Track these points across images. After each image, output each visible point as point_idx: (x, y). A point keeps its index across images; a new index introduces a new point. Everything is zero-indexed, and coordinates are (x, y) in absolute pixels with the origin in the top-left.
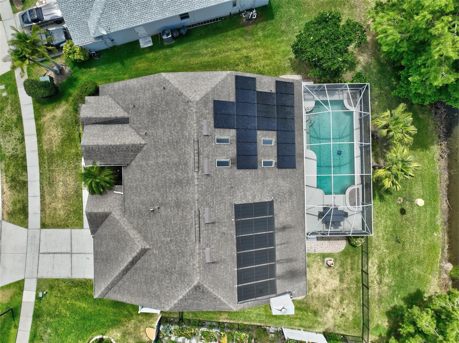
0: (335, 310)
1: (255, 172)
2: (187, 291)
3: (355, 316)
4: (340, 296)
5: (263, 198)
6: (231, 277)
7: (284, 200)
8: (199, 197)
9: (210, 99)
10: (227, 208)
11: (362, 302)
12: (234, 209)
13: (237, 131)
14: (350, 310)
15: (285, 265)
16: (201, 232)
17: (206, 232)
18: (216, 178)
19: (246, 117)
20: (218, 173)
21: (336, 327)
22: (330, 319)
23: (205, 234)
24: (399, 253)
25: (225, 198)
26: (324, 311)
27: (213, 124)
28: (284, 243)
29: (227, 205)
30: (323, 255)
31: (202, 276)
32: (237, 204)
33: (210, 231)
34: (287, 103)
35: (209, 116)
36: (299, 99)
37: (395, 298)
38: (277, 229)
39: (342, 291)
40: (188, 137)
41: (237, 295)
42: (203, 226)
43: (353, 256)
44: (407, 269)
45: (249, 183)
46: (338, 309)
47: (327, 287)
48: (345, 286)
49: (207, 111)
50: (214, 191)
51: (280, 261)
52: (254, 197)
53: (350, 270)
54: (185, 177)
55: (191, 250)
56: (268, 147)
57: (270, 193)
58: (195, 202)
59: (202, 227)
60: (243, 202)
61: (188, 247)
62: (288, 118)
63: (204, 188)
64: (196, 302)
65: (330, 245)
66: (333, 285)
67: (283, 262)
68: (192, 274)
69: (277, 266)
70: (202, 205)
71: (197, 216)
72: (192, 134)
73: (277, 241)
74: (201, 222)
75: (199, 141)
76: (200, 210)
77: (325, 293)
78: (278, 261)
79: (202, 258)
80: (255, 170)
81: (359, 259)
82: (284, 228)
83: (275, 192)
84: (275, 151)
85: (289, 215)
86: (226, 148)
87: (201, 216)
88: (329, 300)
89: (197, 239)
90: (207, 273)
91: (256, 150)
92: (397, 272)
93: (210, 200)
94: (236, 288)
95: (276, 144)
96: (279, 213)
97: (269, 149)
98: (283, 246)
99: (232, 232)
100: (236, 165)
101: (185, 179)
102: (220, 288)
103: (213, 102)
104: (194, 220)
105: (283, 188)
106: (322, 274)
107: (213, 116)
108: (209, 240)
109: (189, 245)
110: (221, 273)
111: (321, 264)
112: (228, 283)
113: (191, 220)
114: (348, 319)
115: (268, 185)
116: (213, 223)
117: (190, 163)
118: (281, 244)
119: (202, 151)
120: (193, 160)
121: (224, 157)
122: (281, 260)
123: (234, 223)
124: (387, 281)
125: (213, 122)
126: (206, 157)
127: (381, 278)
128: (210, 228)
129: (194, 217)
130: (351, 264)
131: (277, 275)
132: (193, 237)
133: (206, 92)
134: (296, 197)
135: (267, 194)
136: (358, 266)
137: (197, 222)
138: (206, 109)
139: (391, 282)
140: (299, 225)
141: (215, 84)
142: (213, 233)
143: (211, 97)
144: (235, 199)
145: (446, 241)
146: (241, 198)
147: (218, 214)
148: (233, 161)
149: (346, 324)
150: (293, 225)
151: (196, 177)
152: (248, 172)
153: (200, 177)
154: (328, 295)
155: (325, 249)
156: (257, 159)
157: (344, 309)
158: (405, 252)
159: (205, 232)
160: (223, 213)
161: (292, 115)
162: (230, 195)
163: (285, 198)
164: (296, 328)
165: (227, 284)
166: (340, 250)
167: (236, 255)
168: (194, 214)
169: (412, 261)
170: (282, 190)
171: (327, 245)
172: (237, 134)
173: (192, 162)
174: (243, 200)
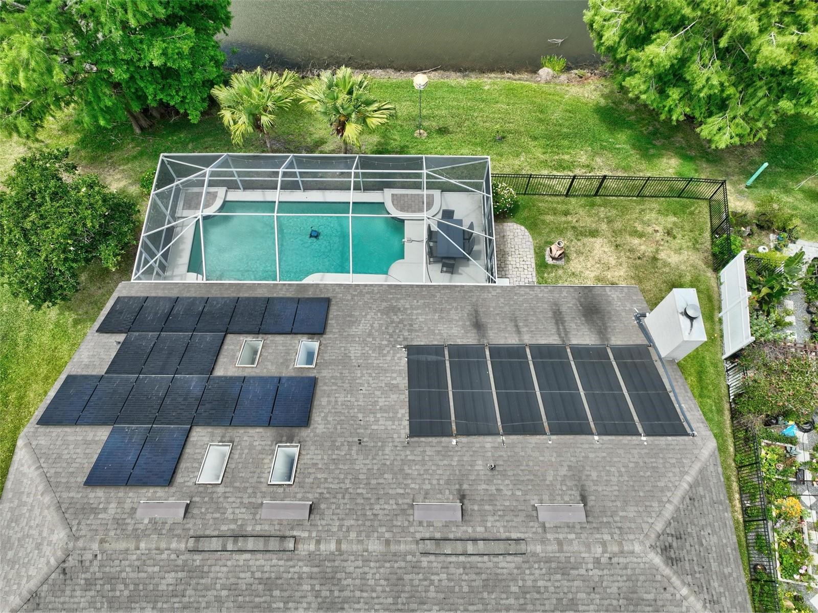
0: (661, 248)
1: (325, 384)
2: (685, 591)
3: (667, 210)
4: (628, 237)
5: (397, 368)
6: (621, 452)
7: (406, 323)
8: (378, 538)
9: (79, 496)
10: (420, 458)
11: (635, 198)
12: (423, 439)
13: (197, 425)
14: (657, 219)
15: (572, 325)
16: (490, 536)
17: (490, 518)
18: (326, 485)
19: (168, 401)
20: (311, 480)
21: (697, 246)
22: (681, 258)
23: (498, 524)
24: (525, 139)
25: (388, 463)
26: (667, 270)
27: (158, 489)
28: (517, 326)
29: (409, 458)
30: (541, 266)
31: (631, 537)
32: (408, 431)
33: (487, 507)
34: (164, 310)
35: (129, 501)
36: (164, 289)
37: (617, 146)
38: (479, 340)
39: (615, 233)
40: (180, 575)
41: (669, 438)
42: (470, 530)
43: (539, 210)
44: (558, 128)
45: (353, 400)
46: (657, 242)
47: (613, 261)
48: (604, 226)
49: (113, 505)
50: (364, 492)
51: (563, 335)
52: (393, 388)
53: (569, 218)
54: (313, 589)
55: (551, 572)
56: (265, 354)
57: (385, 352)
58: (395, 555)
59: (474, 531)
60: (403, 415)
61: (540, 583)
62: (200, 309)
63: (352, 522)
64: (714, 566)
65: (517, 252)
66: (606, 250)
67: (565, 329)
68: (629, 572)
69: (574, 341)
70: (404, 529)
71: (438, 545)
72: (173, 556)
73: (512, 340)
74: (459, 535)
75: (200, 533)
76: (418, 536)
77: (625, 265)
78: (564, 341)
79: (573, 536)
80: (320, 383)
81: (542, 201)
82: (478, 326)
83: (385, 342)
84: (279, 339)
85: (444, 315)
86: (241, 454)
87: (438, 535)
88: (639, 258)
89: (513, 548)
90: (617, 519)
91: (263, 380)
92: (566, 143)
93: (391, 505)
94: (651, 438)
95: (261, 336)
96: (440, 334)
97: (271, 351)
98: (524, 329)
99: (488, 445)
100: (296, 430)
101: (317, 588)
102: (659, 484)
103: (89, 489)
104: (453, 559)
105: (376, 325)
106: (583, 270)
107: (135, 489)
108: (514, 511)
109: (535, 581)
110: (612, 478)
111: (560, 272)
112: (640, 461)
113: (452, 570)
114: (675, 224)
115: (365, 356)
116: (462, 498)
117: (267, 569)
118: (519, 332)
119: (233, 526)
120: (259, 556)
121: (266, 461)
122: (559, 334)
123: (464, 439)
124: (584, 157)
125: (152, 490)
126: (255, 514)
127: (579, 166)
128: (476, 508)
129: (442, 558)
130: (555, 214)
131: (598, 342)
132: (507, 565)
133: (52, 508)
134: (402, 301)
135: (389, 358)
136: (558, 203)
137: (459, 547)
138: (105, 510)
139: (586, 151)
140: (469, 297)
141: (38, 480)
142: (492, 500)
143: (71, 495)
144: (395, 436)
145: (500, 76)
146: (392, 419)
147: (435, 482)
148: (284, 438)
149: (687, 227)
150: (469, 308)
151: (312, 547)
152: (322, 401)
153: (314, 534)
154: (630, 261)
155: (527, 263)
156: (290, 379)
157: (657, 231)
158: (522, 129)
159: (489, 524)
160: (434, 468)
161: (197, 302)
162: (382, 448)
163: (401, 321)
164: (717, 327)
165: (641, 464)
166: (527, 233)
167: (554, 437)
168: (432, 558)
169: (541, 121)
170: (381, 325)
171: (518, 260)
172: (207, 424)
173: (262, 562)
174: (399, 415)
